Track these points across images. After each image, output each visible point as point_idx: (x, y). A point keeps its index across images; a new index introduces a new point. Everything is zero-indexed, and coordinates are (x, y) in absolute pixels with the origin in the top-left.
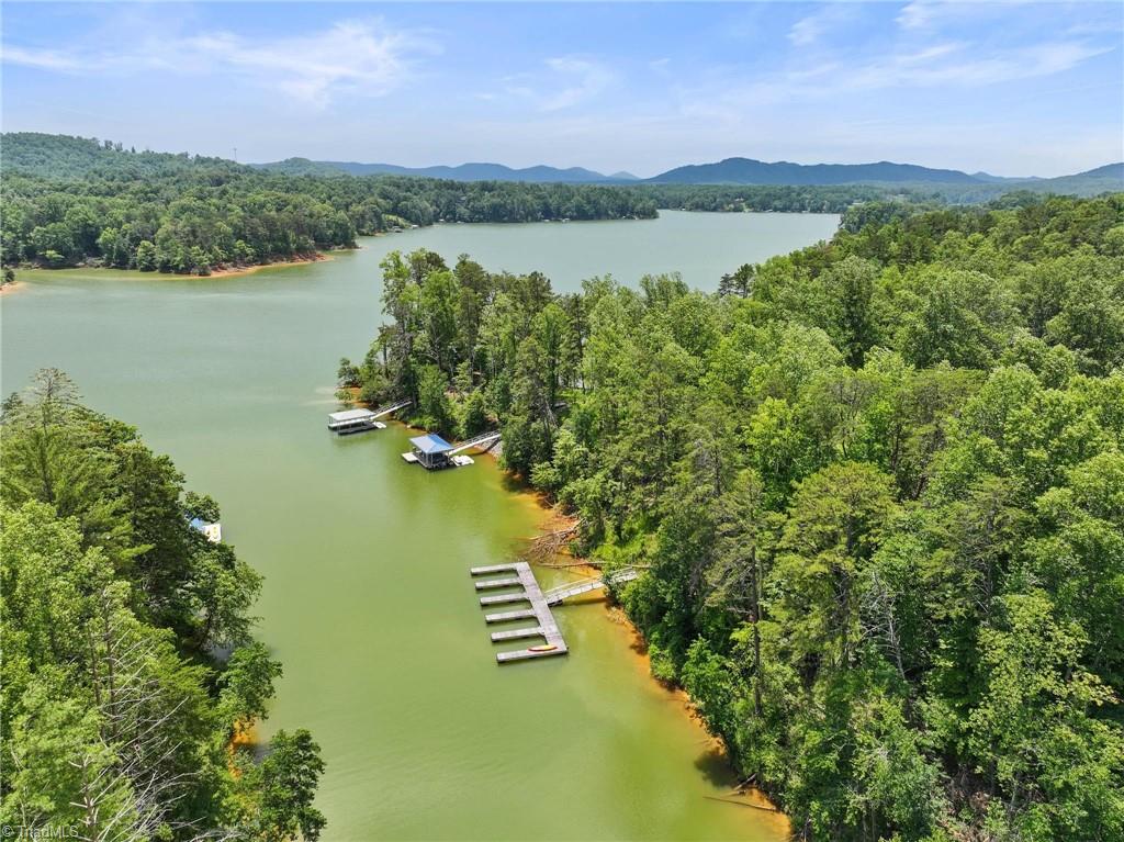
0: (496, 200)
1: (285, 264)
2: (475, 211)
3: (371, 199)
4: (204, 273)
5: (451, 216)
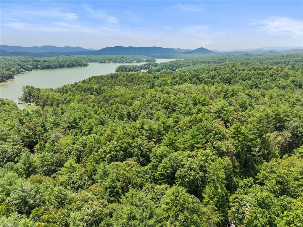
0: (48, 64)
2: (42, 67)
3: (16, 67)
5: (37, 68)
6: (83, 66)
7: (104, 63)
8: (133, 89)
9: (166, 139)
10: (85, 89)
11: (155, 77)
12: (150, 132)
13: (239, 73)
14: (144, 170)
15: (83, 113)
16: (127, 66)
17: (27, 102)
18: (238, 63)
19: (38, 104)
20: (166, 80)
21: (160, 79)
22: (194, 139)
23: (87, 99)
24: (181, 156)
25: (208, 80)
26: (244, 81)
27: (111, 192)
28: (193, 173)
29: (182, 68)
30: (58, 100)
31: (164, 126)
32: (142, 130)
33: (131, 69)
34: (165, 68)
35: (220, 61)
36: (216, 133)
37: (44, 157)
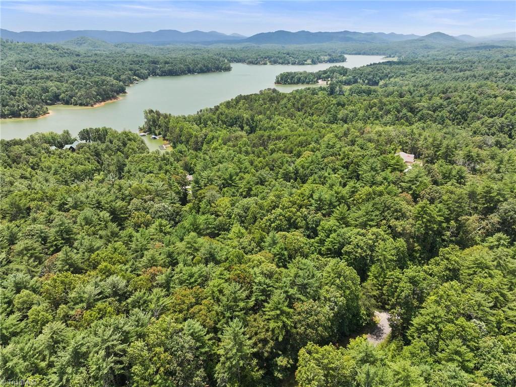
0: (170, 68)
1: (110, 101)
2: (163, 72)
3: (127, 73)
4: (92, 106)
5: (154, 74)
6: (223, 70)
7: (256, 64)
8: (304, 124)
9: (336, 213)
10: (231, 119)
11: (339, 104)
12: (319, 202)
13: (486, 101)
14: (311, 243)
15: (237, 165)
16: (295, 73)
17: (151, 133)
18: (498, 74)
19: (166, 138)
20: (356, 110)
21: (346, 106)
22: (367, 216)
23: (237, 137)
24: (351, 233)
25: (428, 114)
26: (492, 117)
27: (280, 259)
28: (359, 251)
29: (391, 79)
30: (196, 137)
31: (336, 197)
32: (311, 199)
33: (302, 78)
34: (361, 78)
35: (465, 67)
36: (396, 211)
37: (207, 219)
